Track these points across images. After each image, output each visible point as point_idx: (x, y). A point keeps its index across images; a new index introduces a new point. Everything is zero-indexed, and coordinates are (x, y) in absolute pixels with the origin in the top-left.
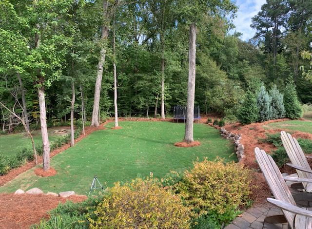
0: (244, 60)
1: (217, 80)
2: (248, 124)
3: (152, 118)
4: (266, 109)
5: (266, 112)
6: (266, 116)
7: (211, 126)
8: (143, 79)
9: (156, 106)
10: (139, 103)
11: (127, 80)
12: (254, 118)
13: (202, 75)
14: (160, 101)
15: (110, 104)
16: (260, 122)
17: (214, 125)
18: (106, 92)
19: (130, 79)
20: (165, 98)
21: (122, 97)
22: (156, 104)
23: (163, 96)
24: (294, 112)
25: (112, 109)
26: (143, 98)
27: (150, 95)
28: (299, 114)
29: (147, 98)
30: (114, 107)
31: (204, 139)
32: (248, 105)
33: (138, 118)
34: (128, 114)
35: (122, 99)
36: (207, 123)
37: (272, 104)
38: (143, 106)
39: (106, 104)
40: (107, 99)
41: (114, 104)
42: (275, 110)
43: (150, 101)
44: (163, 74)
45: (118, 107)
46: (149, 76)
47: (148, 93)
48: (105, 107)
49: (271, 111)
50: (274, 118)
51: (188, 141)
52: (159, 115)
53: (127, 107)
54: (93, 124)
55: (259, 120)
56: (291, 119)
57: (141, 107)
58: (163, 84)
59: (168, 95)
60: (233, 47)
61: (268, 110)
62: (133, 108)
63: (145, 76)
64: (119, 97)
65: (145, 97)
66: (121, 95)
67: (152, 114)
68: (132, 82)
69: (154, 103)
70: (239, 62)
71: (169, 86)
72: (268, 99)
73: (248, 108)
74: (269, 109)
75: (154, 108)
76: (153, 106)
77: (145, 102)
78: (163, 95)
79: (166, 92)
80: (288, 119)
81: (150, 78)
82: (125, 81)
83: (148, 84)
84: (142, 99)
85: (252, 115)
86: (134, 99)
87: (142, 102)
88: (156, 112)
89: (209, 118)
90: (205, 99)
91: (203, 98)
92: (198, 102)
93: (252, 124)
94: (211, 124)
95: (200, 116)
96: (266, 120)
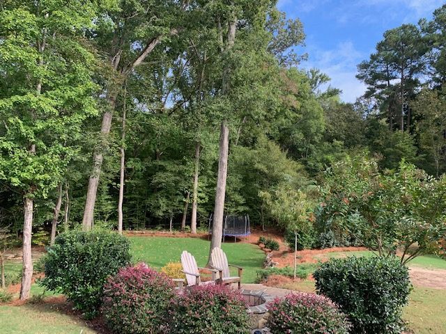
0: (335, 140)
1: (279, 174)
3: (177, 233)
6: (328, 240)
7: (262, 249)
8: (166, 171)
9: (185, 213)
10: (159, 208)
11: (142, 170)
12: (310, 242)
13: (256, 166)
14: (191, 205)
15: (111, 208)
16: (319, 248)
17: (265, 247)
18: (105, 188)
19: (147, 167)
20: (199, 200)
21: (133, 196)
22: (186, 209)
23: (196, 197)
25: (114, 217)
26: (164, 200)
27: (177, 194)
29: (171, 200)
30: (117, 213)
33: (155, 231)
34: (140, 225)
35: (131, 199)
36: (258, 244)
38: (164, 212)
39: (104, 209)
40: (107, 200)
41: (118, 208)
43: (176, 204)
44: (197, 163)
45: (123, 213)
46: (176, 166)
47: (173, 191)
48: (102, 213)
52: (188, 227)
53: (138, 213)
55: (318, 246)
57: (161, 214)
58: (196, 178)
59: (202, 195)
60: (317, 118)
62: (149, 214)
63: (169, 166)
64: (127, 197)
65: (167, 197)
66: (130, 193)
67: (177, 226)
68: (149, 174)
69: (182, 207)
70: (326, 144)
71: (206, 181)
75: (182, 215)
76: (181, 212)
77: (167, 206)
78: (195, 195)
79: (201, 190)
81: (176, 168)
82: (138, 171)
83: (173, 178)
84: (162, 202)
85: (306, 237)
86: (151, 201)
87: (163, 206)
88: (184, 222)
89: (262, 236)
90: (261, 203)
91: (259, 201)
92: (251, 207)
93: (305, 251)
94: (263, 246)
95: (249, 232)
96: (329, 246)
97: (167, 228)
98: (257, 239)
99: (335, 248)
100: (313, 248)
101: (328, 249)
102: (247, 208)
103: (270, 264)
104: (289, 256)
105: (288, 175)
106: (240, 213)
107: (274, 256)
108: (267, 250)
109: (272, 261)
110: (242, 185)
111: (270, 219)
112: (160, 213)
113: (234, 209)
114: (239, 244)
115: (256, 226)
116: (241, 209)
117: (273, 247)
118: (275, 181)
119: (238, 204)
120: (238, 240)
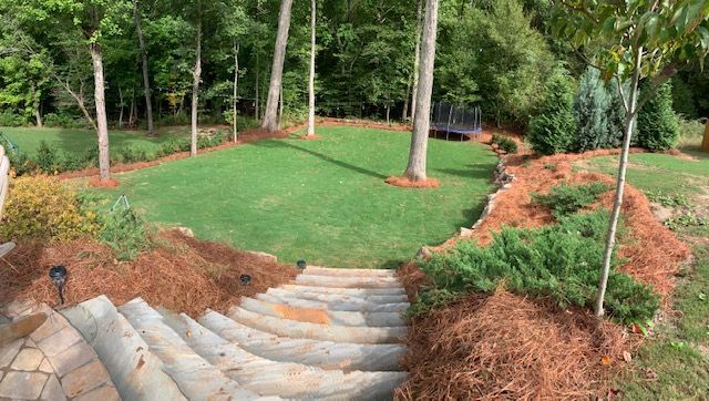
1: (521, 51)
2: (549, 154)
4: (593, 123)
5: (591, 131)
6: (591, 139)
7: (494, 150)
9: (407, 101)
10: (371, 91)
12: (565, 142)
14: (412, 88)
16: (576, 151)
17: (499, 148)
22: (407, 95)
23: (417, 78)
24: (657, 136)
26: (379, 81)
27: (396, 75)
28: (669, 141)
29: (388, 82)
31: (456, 177)
32: (552, 110)
36: (490, 144)
37: (609, 112)
38: (378, 97)
42: (614, 128)
43: (394, 87)
46: (392, 32)
47: (391, 69)
49: (605, 130)
50: (608, 145)
51: (412, 177)
54: (265, 125)
55: (575, 148)
56: (648, 149)
58: (418, 51)
61: (597, 126)
65: (383, 79)
69: (402, 92)
72: (602, 98)
73: (551, 118)
74: (600, 124)
77: (383, 89)
78: (416, 75)
80: (641, 150)
81: (392, 35)
83: (388, 49)
84: (376, 83)
85: (559, 134)
86: (362, 83)
87: (377, 89)
88: (405, 112)
89: (496, 134)
90: (497, 91)
91: (494, 89)
92: (484, 96)
93: (558, 156)
94: (496, 146)
95: (480, 129)
96: (590, 148)
97: (383, 117)
98: (488, 137)
99: (600, 151)
100: (568, 151)
101: (590, 153)
102: (479, 98)
103: (502, 176)
104: (533, 164)
105: (532, 53)
106: (470, 104)
107: (510, 163)
108: (501, 151)
109: (507, 172)
110: (475, 66)
111: (507, 113)
112: (374, 99)
113: (463, 99)
114: (466, 143)
115: (490, 122)
116: (472, 98)
117: (509, 148)
118: (514, 62)
119: (468, 92)
120: (466, 138)
